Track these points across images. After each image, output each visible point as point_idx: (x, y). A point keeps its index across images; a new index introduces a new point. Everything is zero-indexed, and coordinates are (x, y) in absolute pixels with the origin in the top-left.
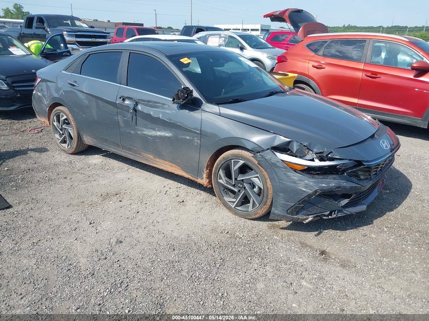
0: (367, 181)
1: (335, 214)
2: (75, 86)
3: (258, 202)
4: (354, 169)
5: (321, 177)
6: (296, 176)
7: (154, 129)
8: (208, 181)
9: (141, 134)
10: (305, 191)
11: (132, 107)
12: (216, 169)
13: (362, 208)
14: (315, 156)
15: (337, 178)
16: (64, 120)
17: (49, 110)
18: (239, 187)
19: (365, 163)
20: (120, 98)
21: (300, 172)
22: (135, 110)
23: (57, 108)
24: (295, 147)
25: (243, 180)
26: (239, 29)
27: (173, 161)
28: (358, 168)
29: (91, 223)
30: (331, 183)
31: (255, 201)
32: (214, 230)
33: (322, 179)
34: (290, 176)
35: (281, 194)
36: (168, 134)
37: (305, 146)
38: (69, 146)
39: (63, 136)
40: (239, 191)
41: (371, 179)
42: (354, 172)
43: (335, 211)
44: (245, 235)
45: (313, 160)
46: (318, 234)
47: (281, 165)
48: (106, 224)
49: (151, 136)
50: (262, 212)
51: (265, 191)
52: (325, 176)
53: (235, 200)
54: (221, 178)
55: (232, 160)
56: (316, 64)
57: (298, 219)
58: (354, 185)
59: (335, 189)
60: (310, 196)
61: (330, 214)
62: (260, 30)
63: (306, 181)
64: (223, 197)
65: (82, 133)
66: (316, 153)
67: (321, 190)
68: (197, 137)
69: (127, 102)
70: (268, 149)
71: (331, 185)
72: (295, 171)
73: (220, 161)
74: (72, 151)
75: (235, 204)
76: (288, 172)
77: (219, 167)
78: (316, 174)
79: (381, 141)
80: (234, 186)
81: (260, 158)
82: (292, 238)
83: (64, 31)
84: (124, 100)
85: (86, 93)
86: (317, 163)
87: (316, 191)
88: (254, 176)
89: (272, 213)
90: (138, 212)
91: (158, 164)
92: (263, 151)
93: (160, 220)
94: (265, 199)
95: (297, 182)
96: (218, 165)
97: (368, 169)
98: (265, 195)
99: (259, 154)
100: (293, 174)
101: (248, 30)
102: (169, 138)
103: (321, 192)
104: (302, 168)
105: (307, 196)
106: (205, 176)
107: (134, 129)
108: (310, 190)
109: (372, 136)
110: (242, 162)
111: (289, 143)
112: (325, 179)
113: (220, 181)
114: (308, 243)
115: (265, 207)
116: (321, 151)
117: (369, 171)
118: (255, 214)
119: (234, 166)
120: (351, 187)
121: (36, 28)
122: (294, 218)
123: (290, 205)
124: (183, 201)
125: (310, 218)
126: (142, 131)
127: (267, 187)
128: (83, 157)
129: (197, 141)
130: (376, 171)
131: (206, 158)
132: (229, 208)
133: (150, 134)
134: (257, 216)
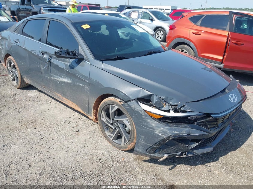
0: (214, 129)
1: (185, 154)
2: (17, 43)
3: (127, 139)
4: (203, 120)
5: (175, 125)
6: (154, 124)
7: (61, 76)
8: (95, 118)
9: (54, 79)
10: (160, 136)
11: (47, 59)
12: (100, 110)
13: (209, 149)
14: (170, 108)
15: (188, 127)
16: (13, 65)
17: (5, 58)
18: (115, 125)
19: (212, 116)
20: (41, 53)
21: (158, 120)
22: (50, 62)
23: (9, 57)
24: (155, 100)
25: (117, 121)
26: (158, 9)
27: (73, 101)
28: (207, 119)
29: (4, 146)
30: (183, 130)
31: (126, 138)
32: (91, 159)
33: (175, 127)
34: (149, 123)
35: (142, 136)
36: (68, 81)
37: (162, 99)
38: (17, 84)
39: (13, 76)
40: (115, 129)
41: (218, 127)
42: (203, 122)
43: (186, 152)
44: (114, 165)
45: (168, 111)
46: (172, 168)
47: (142, 113)
48: (15, 147)
49: (59, 82)
50: (130, 147)
51: (132, 132)
52: (178, 125)
53: (112, 135)
54: (103, 118)
55: (110, 105)
56: (195, 32)
57: (155, 157)
58: (203, 133)
59: (186, 136)
60: (164, 140)
61: (182, 154)
62: (171, 9)
63: (162, 128)
64: (105, 131)
65: (22, 75)
66: (172, 105)
67: (173, 136)
68: (87, 85)
69: (45, 56)
70: (134, 99)
71: (182, 132)
72: (154, 119)
73: (102, 105)
74: (18, 86)
75: (112, 138)
76: (148, 119)
77: (102, 109)
78: (170, 122)
79: (230, 96)
80: (112, 124)
81: (127, 106)
82: (150, 170)
83: (42, 7)
84: (43, 54)
85: (23, 48)
86: (172, 114)
87: (169, 137)
88: (125, 119)
89: (135, 151)
90: (42, 138)
91: (65, 102)
92: (131, 100)
93: (55, 147)
94: (132, 137)
95: (155, 128)
96: (101, 107)
97: (215, 120)
98: (132, 135)
99: (126, 103)
100: (152, 122)
101: (163, 9)
102: (70, 83)
103: (173, 138)
104: (159, 117)
105: (162, 140)
106: (93, 114)
107: (50, 76)
108: (165, 135)
109: (223, 91)
110: (116, 107)
111: (151, 95)
112: (177, 127)
113: (103, 119)
114: (162, 176)
115: (132, 143)
116: (176, 104)
117: (216, 121)
118: (126, 148)
119: (112, 110)
120: (200, 135)
121: (27, 5)
122: (151, 156)
123: (148, 145)
124: (79, 131)
125: (165, 156)
126: (54, 77)
127: (134, 129)
128: (26, 91)
129: (87, 88)
130: (224, 120)
131: (93, 102)
132: (109, 140)
133: (58, 79)
134: (127, 149)
